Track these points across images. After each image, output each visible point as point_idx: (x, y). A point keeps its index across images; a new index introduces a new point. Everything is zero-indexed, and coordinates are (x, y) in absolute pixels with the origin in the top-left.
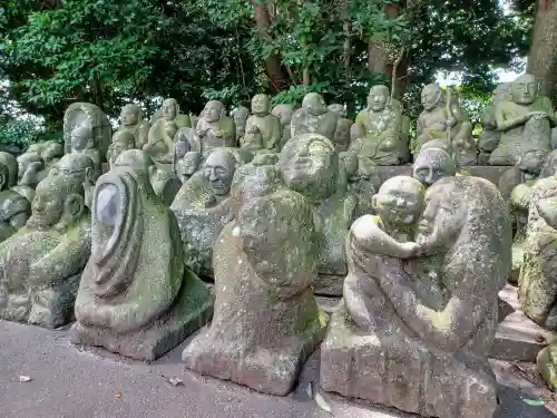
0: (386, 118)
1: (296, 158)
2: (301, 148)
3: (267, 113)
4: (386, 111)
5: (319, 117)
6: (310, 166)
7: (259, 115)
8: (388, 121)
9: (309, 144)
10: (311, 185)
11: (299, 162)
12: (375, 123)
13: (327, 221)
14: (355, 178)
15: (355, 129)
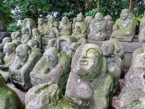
0: (127, 22)
1: (80, 59)
2: (84, 53)
3: (82, 21)
4: (128, 19)
5: (101, 22)
6: (87, 64)
7: (79, 21)
8: (129, 24)
9: (87, 52)
10: (87, 75)
11: (81, 61)
12: (123, 24)
13: (95, 92)
14: (113, 56)
15: (114, 27)
